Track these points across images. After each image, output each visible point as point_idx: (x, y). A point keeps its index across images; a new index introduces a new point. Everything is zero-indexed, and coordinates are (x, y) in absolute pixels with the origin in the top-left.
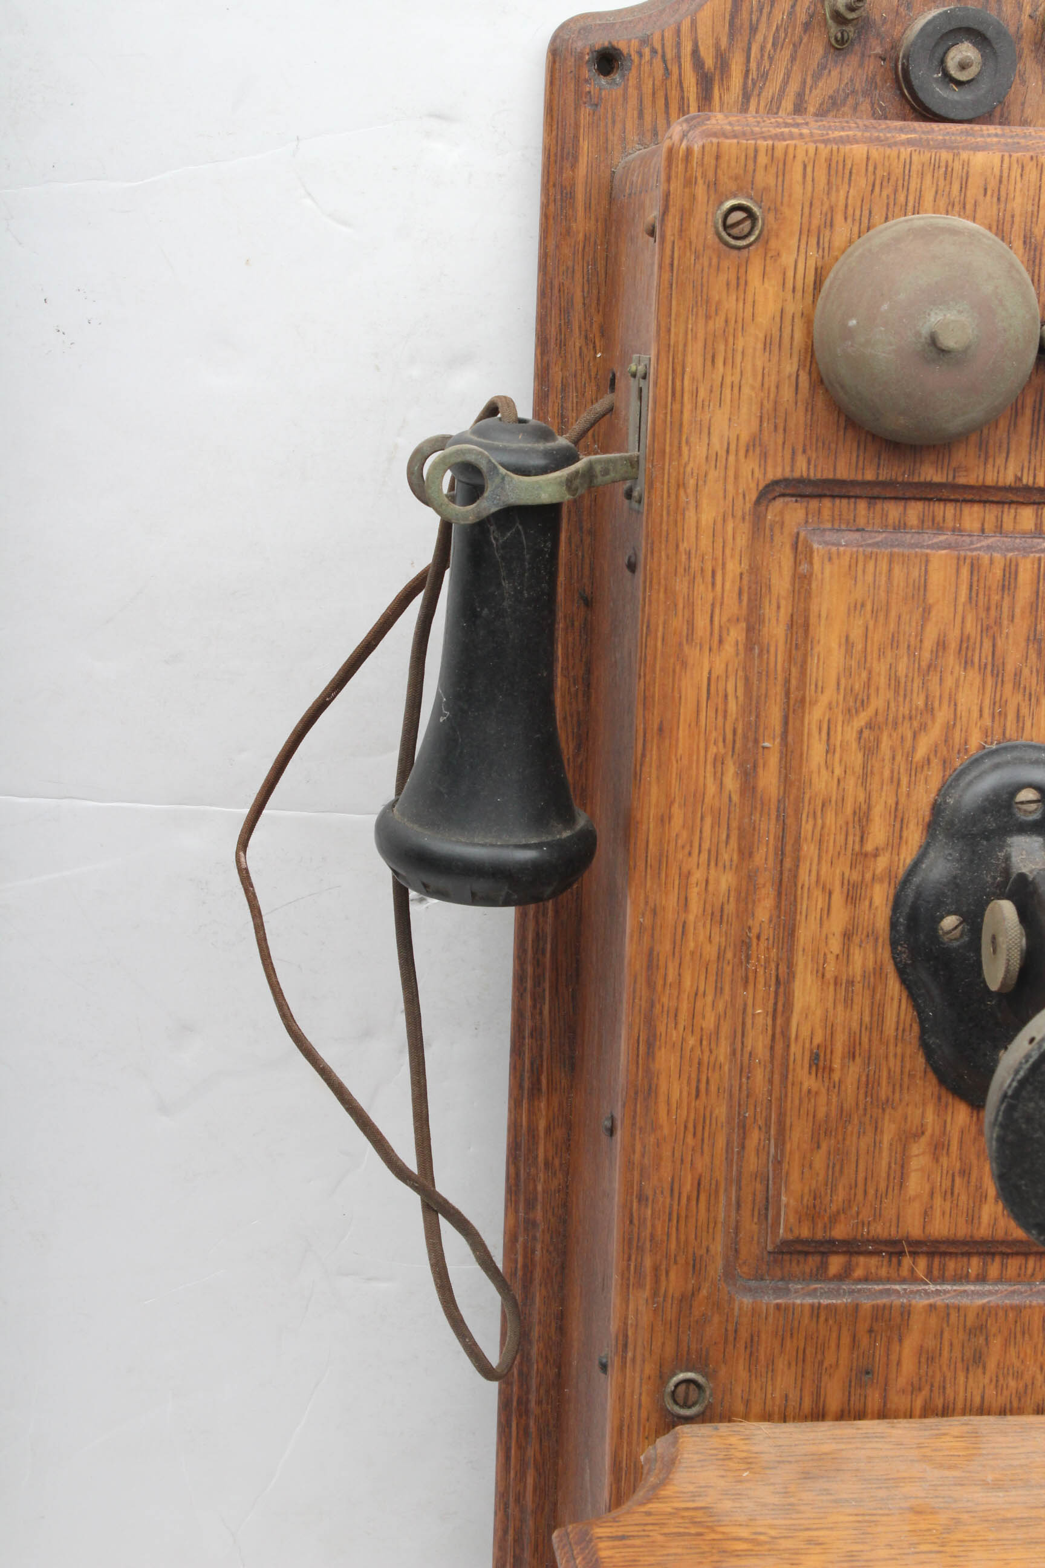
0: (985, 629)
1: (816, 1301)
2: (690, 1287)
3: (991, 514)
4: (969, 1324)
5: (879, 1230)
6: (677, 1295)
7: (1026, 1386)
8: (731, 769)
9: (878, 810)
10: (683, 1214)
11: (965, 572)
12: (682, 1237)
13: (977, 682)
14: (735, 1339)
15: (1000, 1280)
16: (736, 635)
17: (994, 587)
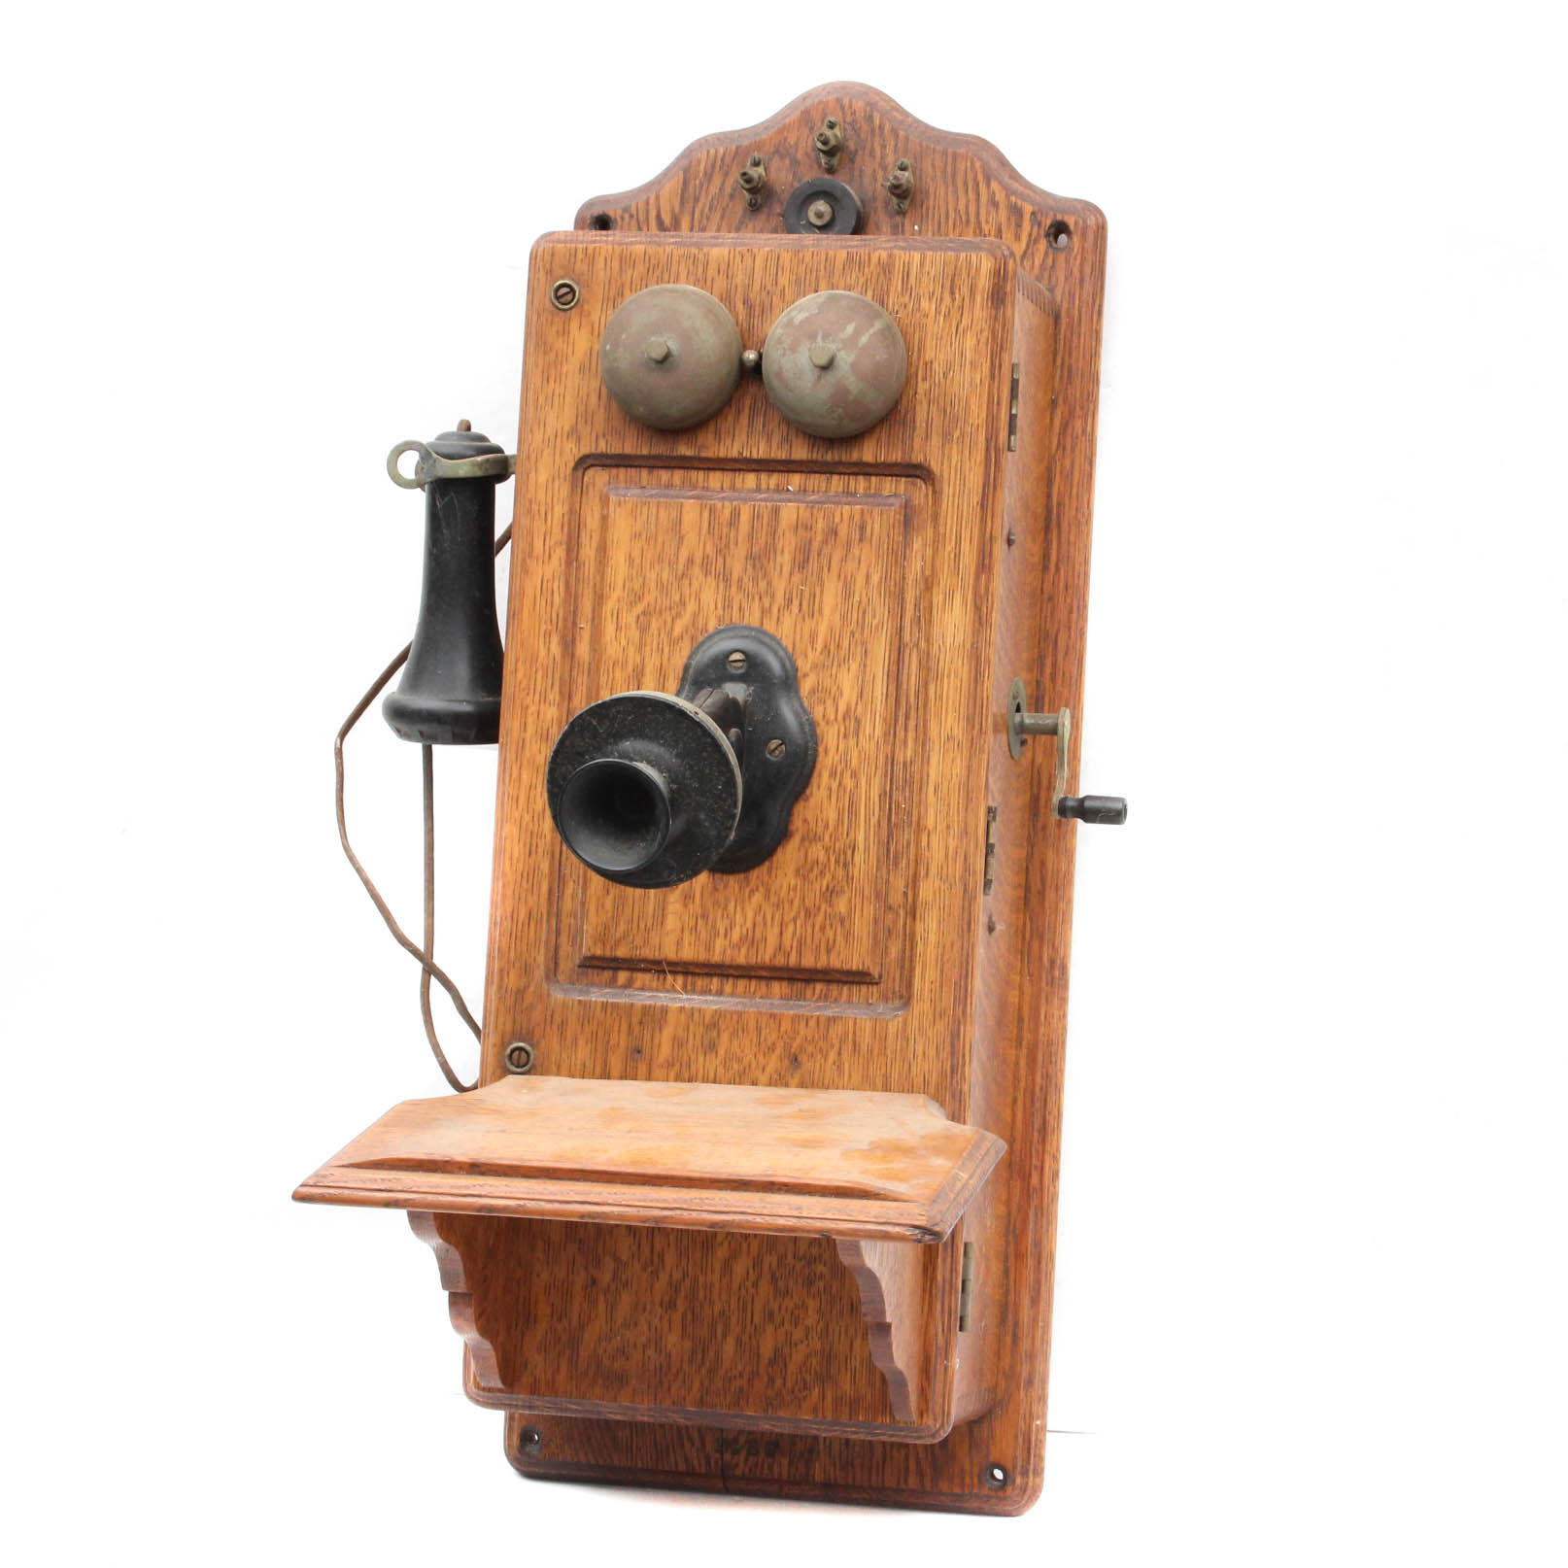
0: (719, 551)
1: (605, 1000)
2: (522, 985)
3: (728, 477)
4: (706, 1021)
5: (647, 953)
6: (514, 989)
7: (745, 1069)
8: (555, 639)
9: (649, 669)
10: (519, 934)
11: (706, 514)
12: (519, 949)
13: (714, 584)
14: (552, 1022)
15: (732, 994)
16: (560, 553)
17: (725, 523)
